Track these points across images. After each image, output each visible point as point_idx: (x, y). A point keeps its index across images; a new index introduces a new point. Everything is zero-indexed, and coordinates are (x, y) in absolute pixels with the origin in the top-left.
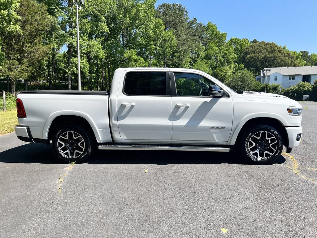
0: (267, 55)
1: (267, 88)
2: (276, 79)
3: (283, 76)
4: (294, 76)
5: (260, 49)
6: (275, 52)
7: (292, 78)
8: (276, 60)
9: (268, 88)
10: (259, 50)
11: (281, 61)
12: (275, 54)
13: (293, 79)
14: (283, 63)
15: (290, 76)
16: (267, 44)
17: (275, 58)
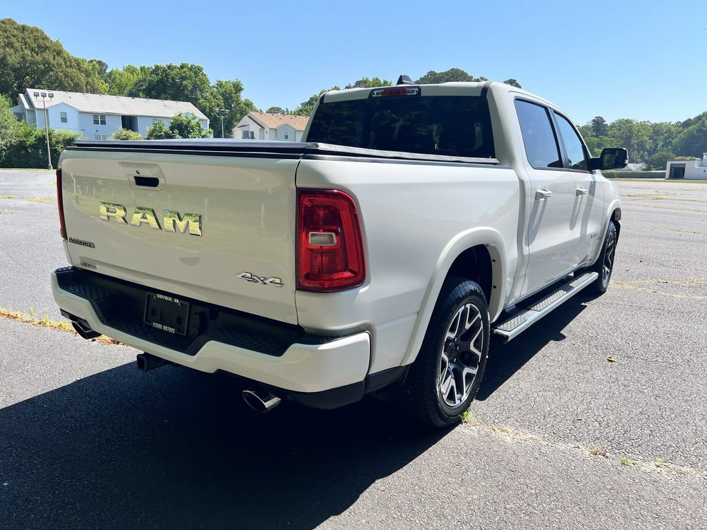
0: (28, 55)
1: (50, 140)
2: (64, 120)
3: (81, 112)
4: (103, 116)
5: (7, 37)
6: (47, 51)
7: (100, 119)
8: (52, 71)
9: (54, 140)
10: (6, 40)
11: (66, 76)
12: (48, 56)
13: (103, 123)
14: (70, 82)
15: (95, 115)
16: (24, 28)
17: (49, 67)
